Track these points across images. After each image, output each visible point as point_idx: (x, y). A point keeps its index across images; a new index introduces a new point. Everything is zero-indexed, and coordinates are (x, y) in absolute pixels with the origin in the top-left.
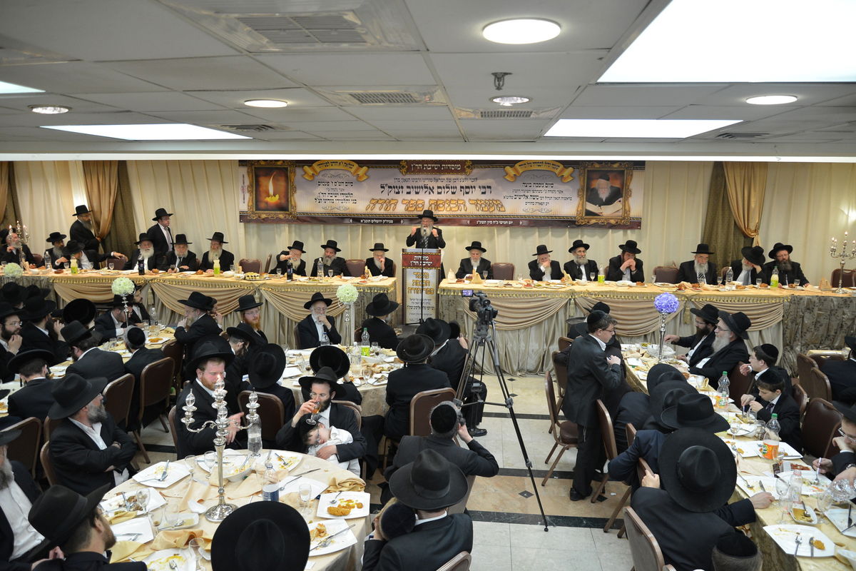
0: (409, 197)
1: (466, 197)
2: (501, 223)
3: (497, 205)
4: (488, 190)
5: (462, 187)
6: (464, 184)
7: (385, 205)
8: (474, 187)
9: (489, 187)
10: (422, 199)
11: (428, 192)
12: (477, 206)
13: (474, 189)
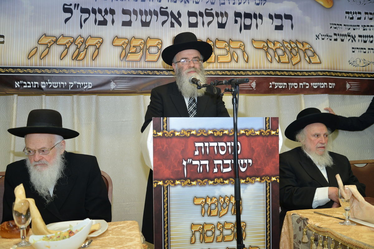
0: (127, 32)
1: (246, 36)
2: (315, 85)
3: (305, 52)
4: (286, 23)
5: (238, 15)
6: (242, 9)
8: (261, 17)
9: (289, 17)
10: (156, 36)
11: (168, 23)
12: (267, 53)
13: (260, 20)
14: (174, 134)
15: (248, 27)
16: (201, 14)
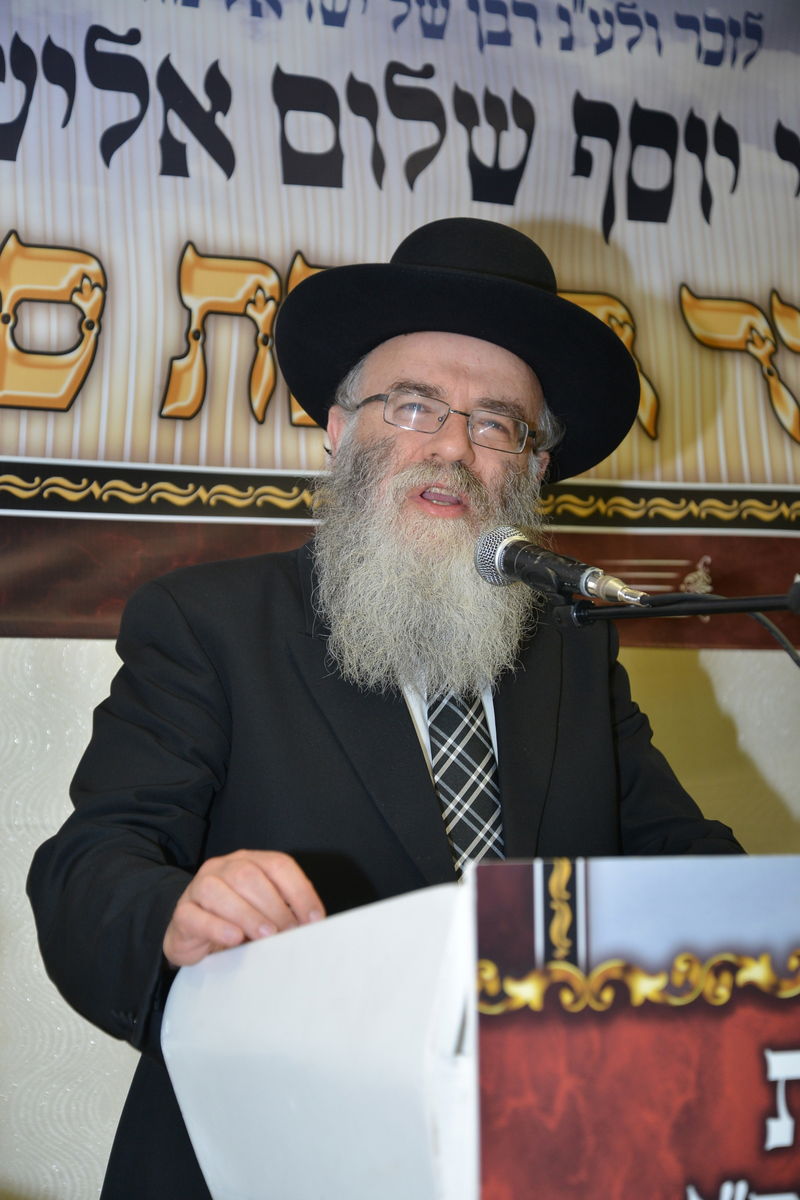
5: (593, 118)
6: (619, 81)
8: (728, 141)
10: (62, 229)
11: (144, 147)
12: (773, 381)
13: (726, 164)
14: (621, 988)
15: (651, 206)
16: (361, 98)
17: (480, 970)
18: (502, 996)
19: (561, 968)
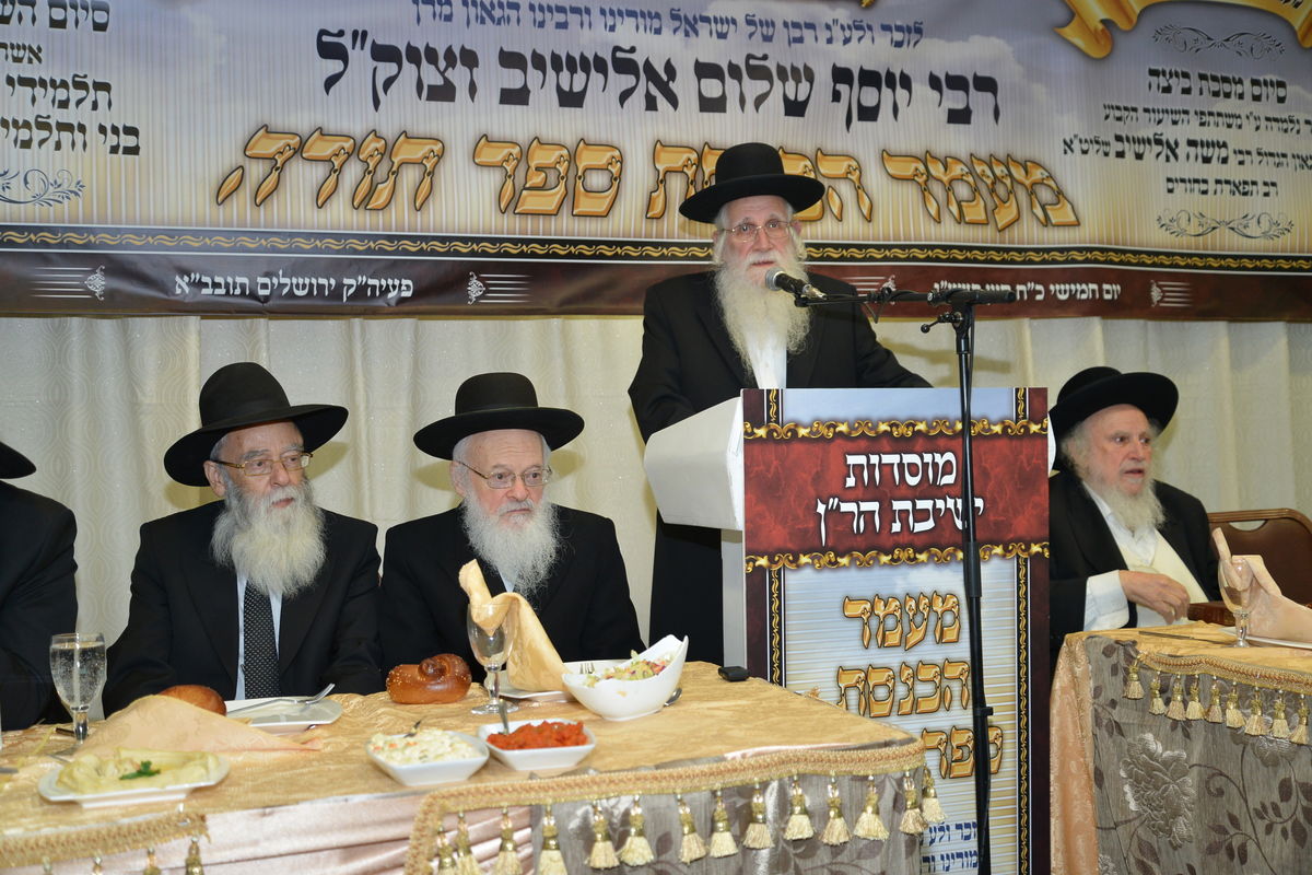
0: (515, 123)
1: (865, 140)
2: (1062, 291)
3: (1031, 193)
4: (980, 101)
5: (841, 75)
6: (855, 56)
7: (353, 172)
8: (906, 82)
9: (987, 84)
10: (603, 137)
11: (638, 98)
12: (926, 193)
13: (905, 92)
14: (795, 433)
15: (869, 114)
16: (735, 71)
17: (745, 425)
18: (753, 433)
19: (773, 425)
